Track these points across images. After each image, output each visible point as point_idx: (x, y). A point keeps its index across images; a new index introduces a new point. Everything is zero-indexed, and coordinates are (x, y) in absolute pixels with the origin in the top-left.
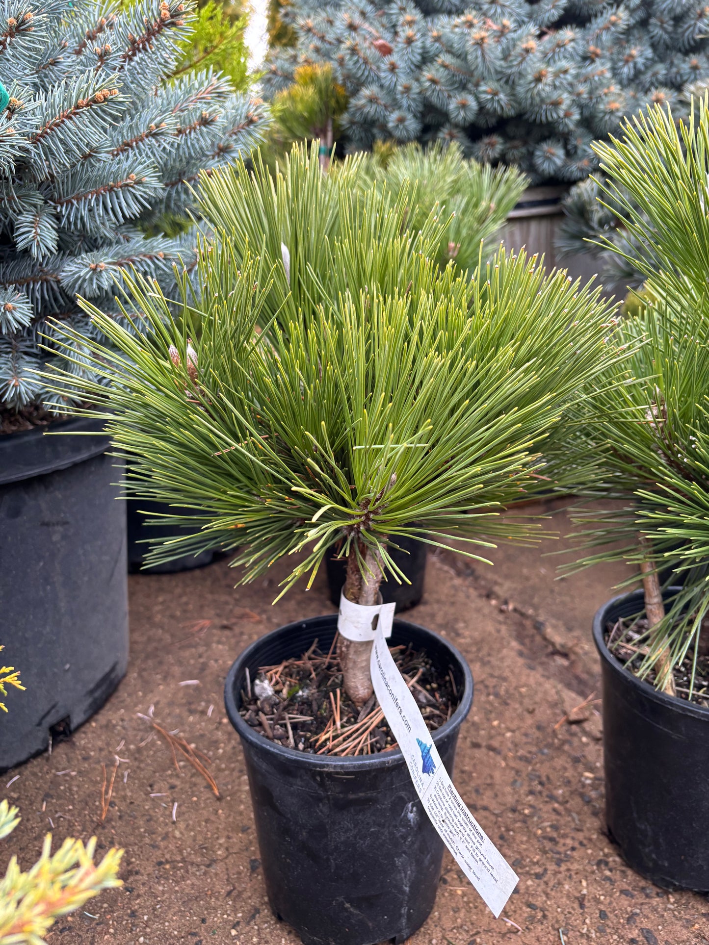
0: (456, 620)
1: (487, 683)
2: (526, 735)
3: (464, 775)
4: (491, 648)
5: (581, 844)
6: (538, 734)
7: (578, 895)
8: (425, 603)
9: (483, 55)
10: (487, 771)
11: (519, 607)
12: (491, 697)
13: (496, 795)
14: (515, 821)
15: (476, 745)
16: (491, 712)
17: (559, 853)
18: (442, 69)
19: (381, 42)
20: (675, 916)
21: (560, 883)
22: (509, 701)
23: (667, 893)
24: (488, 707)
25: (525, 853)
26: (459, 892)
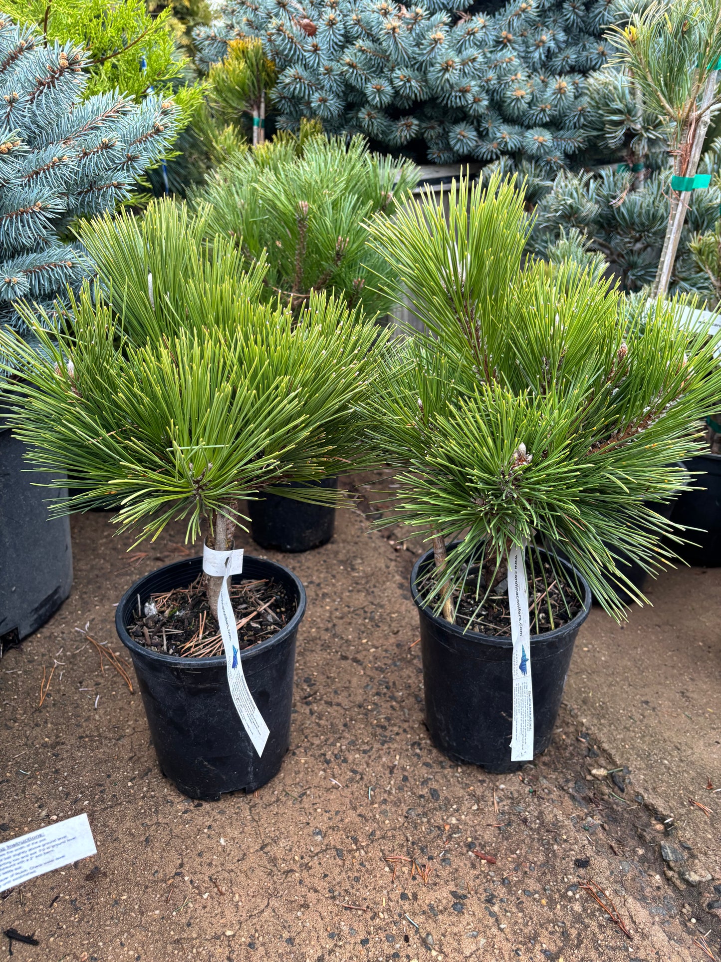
0: (355, 557)
1: (366, 609)
2: (386, 651)
3: (329, 680)
4: (378, 582)
5: (405, 731)
6: (396, 650)
7: (391, 765)
8: (333, 543)
9: (396, 42)
10: (348, 677)
11: (411, 547)
12: (367, 621)
13: (350, 695)
14: (359, 714)
15: (344, 658)
16: (363, 632)
17: (386, 737)
18: (360, 54)
19: (306, 21)
20: (458, 781)
21: (380, 757)
22: (380, 624)
23: (457, 766)
24: (363, 628)
25: (359, 736)
26: (303, 761)
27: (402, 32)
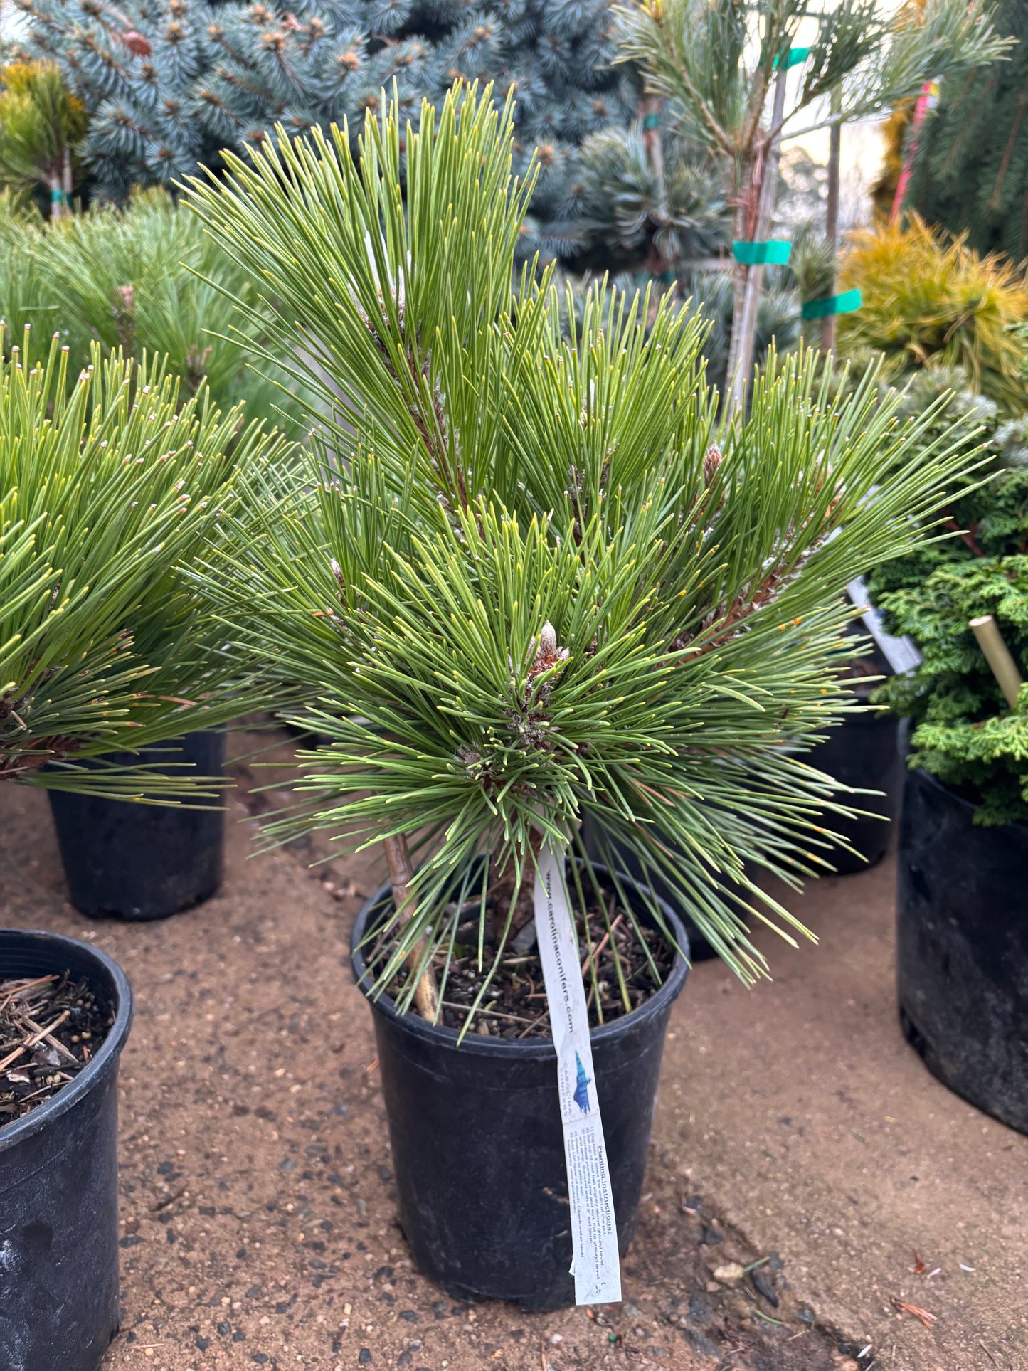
0: (262, 918)
1: (283, 1012)
2: (321, 1086)
3: (209, 1163)
4: (304, 958)
5: (361, 1247)
6: (340, 1083)
7: (336, 1329)
8: (221, 897)
9: (282, 67)
10: (246, 1149)
11: (362, 889)
12: (284, 1033)
13: (251, 1187)
14: (269, 1224)
15: (241, 1111)
16: (277, 1056)
17: (323, 1266)
18: (223, 84)
19: (132, 35)
20: (471, 1342)
21: (312, 1315)
22: (309, 1037)
23: (467, 1307)
24: (276, 1048)
25: (269, 1275)
26: (149, 1352)
27: (290, 48)
